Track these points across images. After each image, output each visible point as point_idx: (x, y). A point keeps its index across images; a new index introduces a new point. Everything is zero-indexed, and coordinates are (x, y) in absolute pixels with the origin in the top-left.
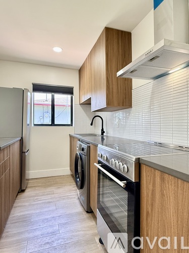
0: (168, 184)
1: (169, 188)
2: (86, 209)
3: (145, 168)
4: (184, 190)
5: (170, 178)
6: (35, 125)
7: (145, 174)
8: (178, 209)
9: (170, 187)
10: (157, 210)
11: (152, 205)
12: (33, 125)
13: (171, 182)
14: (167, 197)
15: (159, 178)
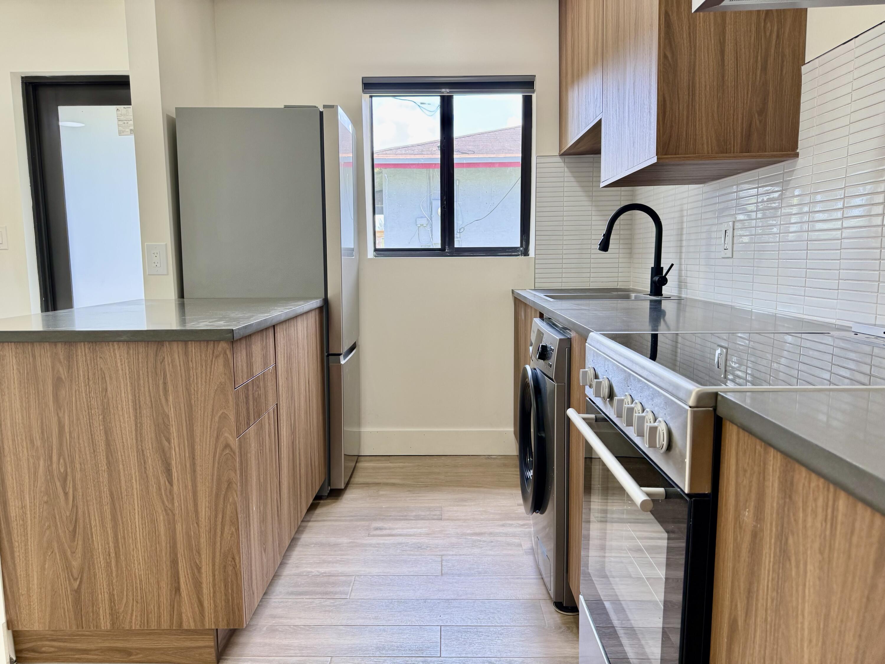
0: (804, 511)
1: (805, 527)
2: (552, 592)
3: (734, 437)
4: (855, 539)
5: (813, 485)
6: (378, 252)
7: (733, 461)
8: (827, 616)
9: (810, 520)
10: (761, 613)
11: (749, 592)
12: (371, 254)
13: (815, 500)
14: (797, 567)
15: (776, 485)
